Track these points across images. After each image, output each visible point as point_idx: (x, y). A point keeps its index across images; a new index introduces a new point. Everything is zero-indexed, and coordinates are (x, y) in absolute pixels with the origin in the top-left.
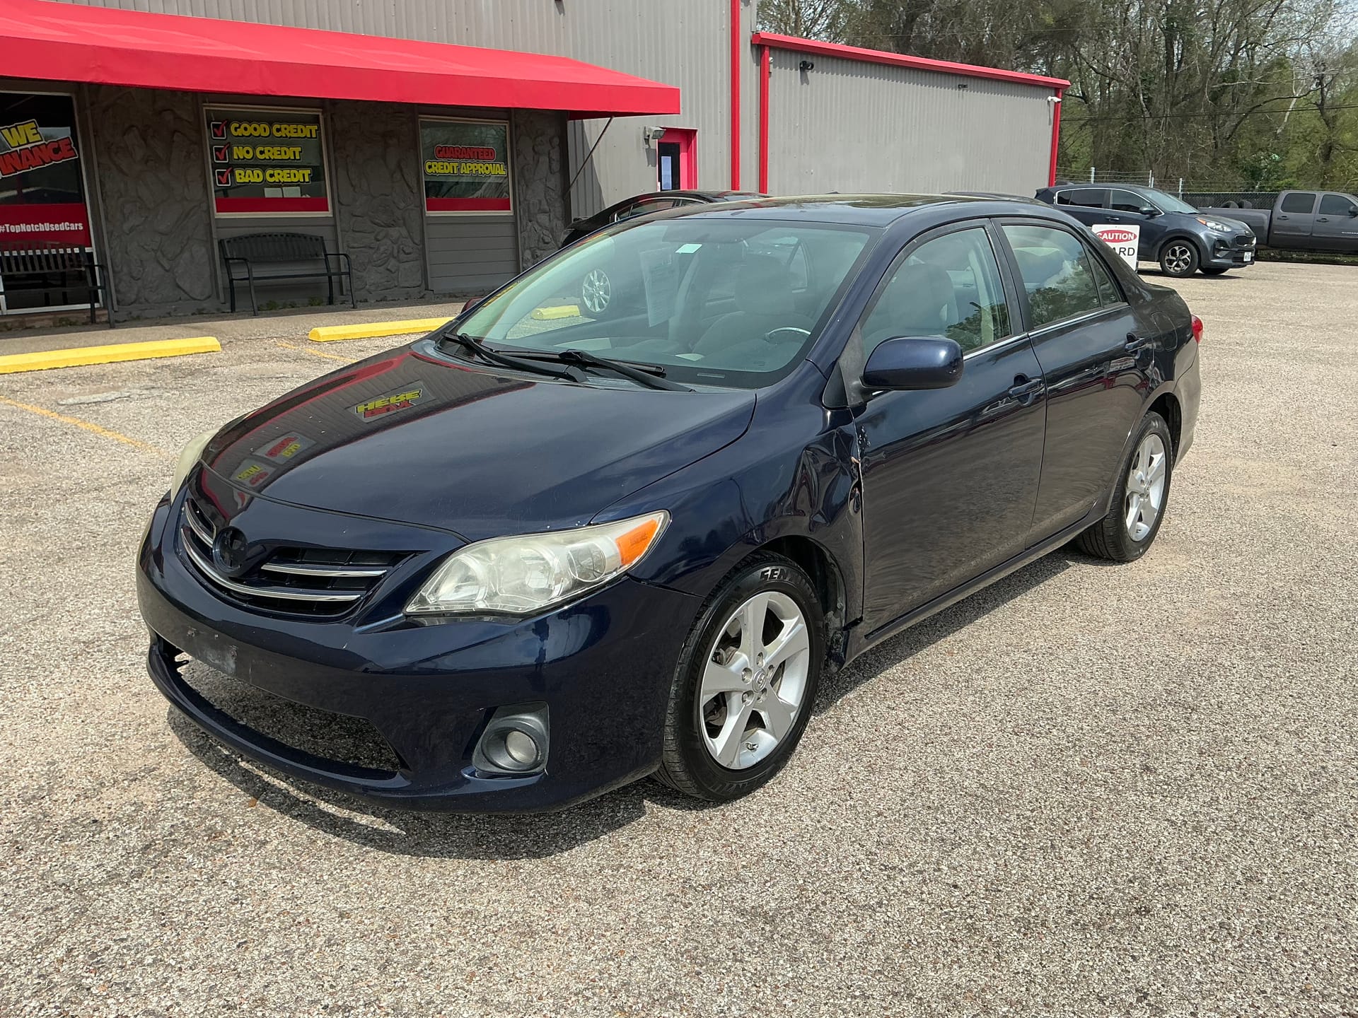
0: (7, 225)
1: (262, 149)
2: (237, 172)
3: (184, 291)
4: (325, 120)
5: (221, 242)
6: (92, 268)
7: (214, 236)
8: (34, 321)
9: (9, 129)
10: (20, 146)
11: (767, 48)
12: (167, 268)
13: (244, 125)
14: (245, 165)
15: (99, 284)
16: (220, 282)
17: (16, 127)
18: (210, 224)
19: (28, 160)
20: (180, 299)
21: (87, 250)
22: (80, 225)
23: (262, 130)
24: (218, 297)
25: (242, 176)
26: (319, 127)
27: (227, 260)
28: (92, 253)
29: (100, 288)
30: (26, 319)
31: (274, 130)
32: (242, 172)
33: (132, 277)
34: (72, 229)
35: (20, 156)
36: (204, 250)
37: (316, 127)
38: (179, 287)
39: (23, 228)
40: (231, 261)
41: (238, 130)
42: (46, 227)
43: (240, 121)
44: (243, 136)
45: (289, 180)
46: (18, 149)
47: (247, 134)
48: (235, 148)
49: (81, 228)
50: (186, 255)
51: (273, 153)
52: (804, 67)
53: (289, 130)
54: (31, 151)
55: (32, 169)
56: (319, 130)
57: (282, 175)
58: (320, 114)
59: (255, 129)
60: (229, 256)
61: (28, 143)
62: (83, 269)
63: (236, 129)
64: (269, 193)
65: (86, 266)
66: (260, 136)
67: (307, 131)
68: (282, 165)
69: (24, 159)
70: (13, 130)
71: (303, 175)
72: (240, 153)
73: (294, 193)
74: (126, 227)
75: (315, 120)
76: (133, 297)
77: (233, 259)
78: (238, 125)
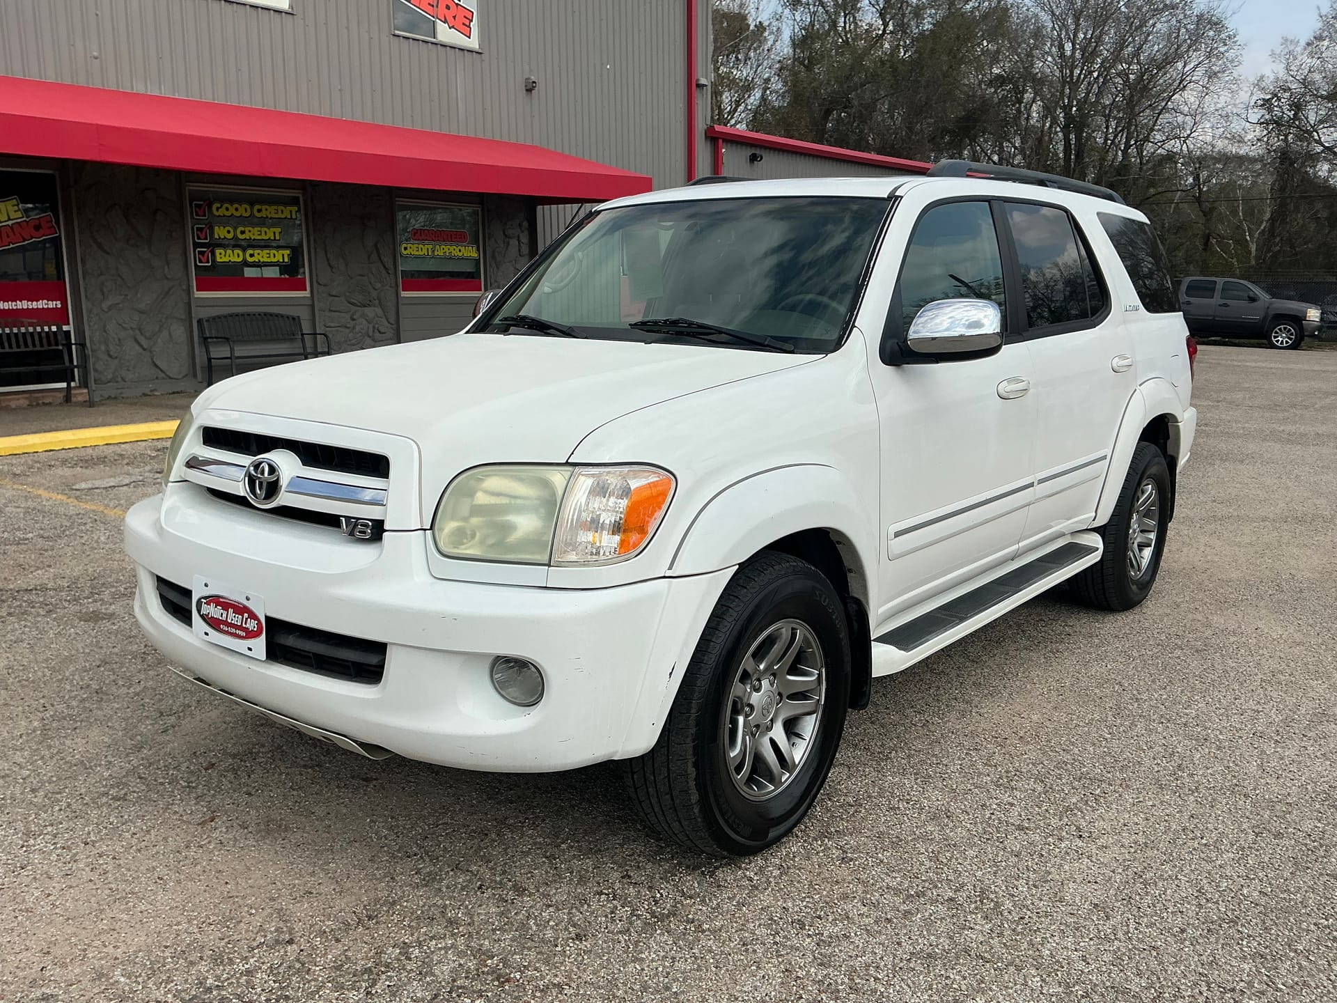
1: (243, 229)
2: (218, 251)
3: (161, 371)
4: (305, 202)
5: (199, 321)
6: (69, 346)
7: (194, 315)
8: (10, 400)
11: (722, 141)
12: (145, 347)
13: (226, 205)
14: (226, 245)
15: (75, 363)
16: (198, 361)
18: (189, 304)
19: (8, 236)
20: (157, 378)
21: (65, 328)
22: (59, 302)
23: (243, 210)
24: (195, 375)
25: (222, 256)
26: (299, 209)
27: (206, 339)
28: (69, 332)
29: (76, 367)
31: (255, 211)
32: (223, 252)
33: (110, 356)
34: (51, 306)
36: (182, 328)
37: (296, 208)
38: (156, 366)
39: (2, 305)
40: (209, 340)
41: (219, 210)
42: (24, 305)
43: (222, 201)
44: (224, 216)
45: (269, 260)
47: (228, 214)
48: (216, 228)
49: (59, 306)
50: (165, 333)
51: (253, 233)
52: (754, 159)
53: (269, 211)
54: (11, 227)
55: (11, 246)
56: (299, 211)
57: (261, 256)
58: (301, 196)
59: (237, 210)
60: (208, 335)
61: (9, 219)
62: (61, 348)
63: (218, 208)
64: (249, 273)
65: (63, 345)
66: (241, 216)
67: (286, 212)
68: (265, 245)
71: (282, 255)
72: (221, 232)
73: (272, 273)
74: (105, 305)
75: (294, 201)
76: (110, 376)
77: (210, 338)
78: (219, 205)
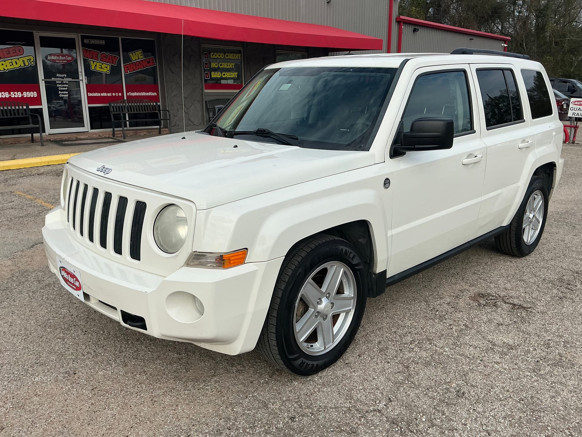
0: (130, 93)
1: (221, 64)
2: (212, 73)
3: (192, 122)
4: (244, 52)
5: (206, 102)
6: (160, 110)
7: (204, 100)
8: (141, 132)
9: (132, 53)
10: (136, 60)
11: (402, 23)
12: (187, 112)
13: (215, 54)
14: (215, 70)
15: (162, 118)
16: (205, 118)
17: (135, 52)
18: (202, 94)
19: (138, 66)
20: (190, 125)
21: (158, 104)
22: (156, 93)
23: (221, 56)
24: (204, 124)
25: (215, 75)
26: (241, 55)
27: (208, 109)
28: (160, 105)
29: (162, 120)
30: (138, 131)
31: (226, 56)
32: (214, 73)
33: (174, 115)
34: (153, 95)
35: (136, 64)
36: (199, 105)
37: (240, 55)
38: (190, 120)
39: (135, 94)
40: (209, 110)
41: (214, 56)
42: (144, 94)
43: (214, 52)
44: (215, 58)
45: (230, 77)
46: (135, 61)
47: (216, 57)
48: (212, 63)
49: (156, 95)
50: (193, 107)
51: (225, 66)
52: (415, 30)
53: (231, 56)
54: (139, 62)
55: (140, 70)
56: (241, 56)
57: (227, 75)
58: (242, 49)
59: (219, 55)
60: (209, 108)
61: (139, 59)
62: (157, 112)
63: (212, 55)
64: (223, 82)
65: (158, 110)
66: (221, 58)
67: (237, 56)
68: (228, 70)
69: (137, 65)
70: (134, 53)
71: (234, 75)
72: (213, 65)
73: (231, 82)
74: (173, 95)
75: (240, 52)
76: (174, 124)
77: (210, 109)
78: (213, 54)
